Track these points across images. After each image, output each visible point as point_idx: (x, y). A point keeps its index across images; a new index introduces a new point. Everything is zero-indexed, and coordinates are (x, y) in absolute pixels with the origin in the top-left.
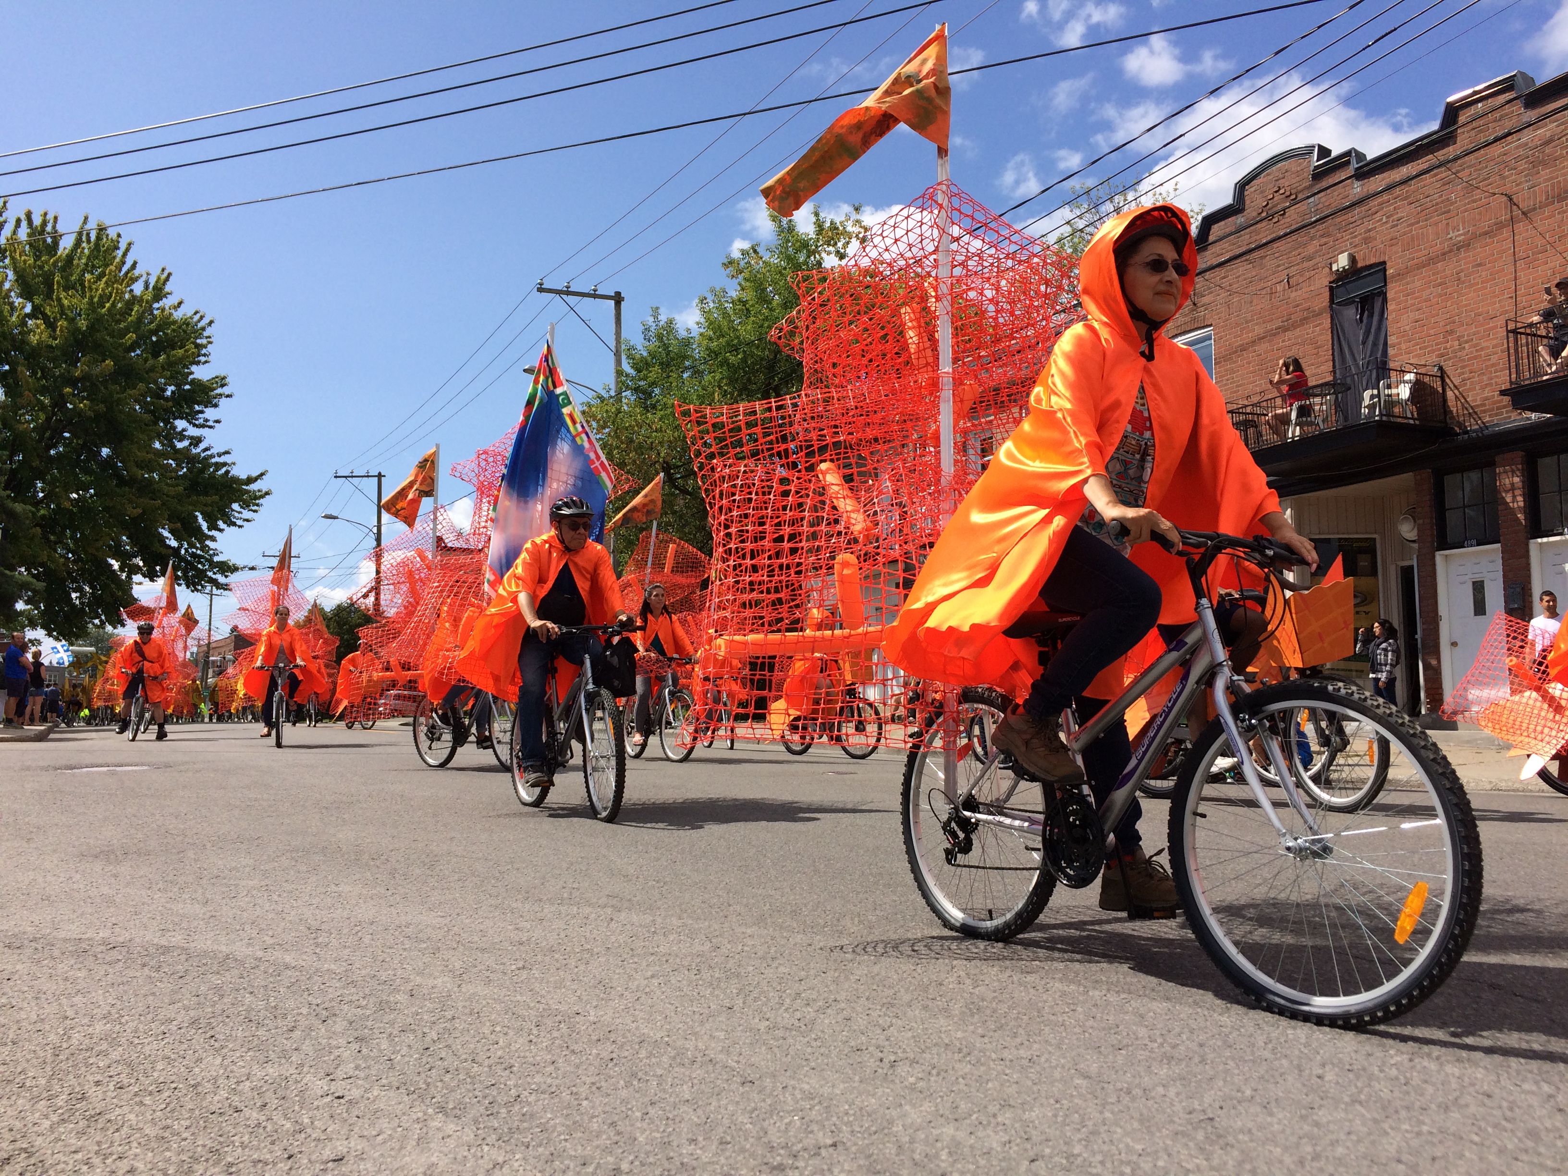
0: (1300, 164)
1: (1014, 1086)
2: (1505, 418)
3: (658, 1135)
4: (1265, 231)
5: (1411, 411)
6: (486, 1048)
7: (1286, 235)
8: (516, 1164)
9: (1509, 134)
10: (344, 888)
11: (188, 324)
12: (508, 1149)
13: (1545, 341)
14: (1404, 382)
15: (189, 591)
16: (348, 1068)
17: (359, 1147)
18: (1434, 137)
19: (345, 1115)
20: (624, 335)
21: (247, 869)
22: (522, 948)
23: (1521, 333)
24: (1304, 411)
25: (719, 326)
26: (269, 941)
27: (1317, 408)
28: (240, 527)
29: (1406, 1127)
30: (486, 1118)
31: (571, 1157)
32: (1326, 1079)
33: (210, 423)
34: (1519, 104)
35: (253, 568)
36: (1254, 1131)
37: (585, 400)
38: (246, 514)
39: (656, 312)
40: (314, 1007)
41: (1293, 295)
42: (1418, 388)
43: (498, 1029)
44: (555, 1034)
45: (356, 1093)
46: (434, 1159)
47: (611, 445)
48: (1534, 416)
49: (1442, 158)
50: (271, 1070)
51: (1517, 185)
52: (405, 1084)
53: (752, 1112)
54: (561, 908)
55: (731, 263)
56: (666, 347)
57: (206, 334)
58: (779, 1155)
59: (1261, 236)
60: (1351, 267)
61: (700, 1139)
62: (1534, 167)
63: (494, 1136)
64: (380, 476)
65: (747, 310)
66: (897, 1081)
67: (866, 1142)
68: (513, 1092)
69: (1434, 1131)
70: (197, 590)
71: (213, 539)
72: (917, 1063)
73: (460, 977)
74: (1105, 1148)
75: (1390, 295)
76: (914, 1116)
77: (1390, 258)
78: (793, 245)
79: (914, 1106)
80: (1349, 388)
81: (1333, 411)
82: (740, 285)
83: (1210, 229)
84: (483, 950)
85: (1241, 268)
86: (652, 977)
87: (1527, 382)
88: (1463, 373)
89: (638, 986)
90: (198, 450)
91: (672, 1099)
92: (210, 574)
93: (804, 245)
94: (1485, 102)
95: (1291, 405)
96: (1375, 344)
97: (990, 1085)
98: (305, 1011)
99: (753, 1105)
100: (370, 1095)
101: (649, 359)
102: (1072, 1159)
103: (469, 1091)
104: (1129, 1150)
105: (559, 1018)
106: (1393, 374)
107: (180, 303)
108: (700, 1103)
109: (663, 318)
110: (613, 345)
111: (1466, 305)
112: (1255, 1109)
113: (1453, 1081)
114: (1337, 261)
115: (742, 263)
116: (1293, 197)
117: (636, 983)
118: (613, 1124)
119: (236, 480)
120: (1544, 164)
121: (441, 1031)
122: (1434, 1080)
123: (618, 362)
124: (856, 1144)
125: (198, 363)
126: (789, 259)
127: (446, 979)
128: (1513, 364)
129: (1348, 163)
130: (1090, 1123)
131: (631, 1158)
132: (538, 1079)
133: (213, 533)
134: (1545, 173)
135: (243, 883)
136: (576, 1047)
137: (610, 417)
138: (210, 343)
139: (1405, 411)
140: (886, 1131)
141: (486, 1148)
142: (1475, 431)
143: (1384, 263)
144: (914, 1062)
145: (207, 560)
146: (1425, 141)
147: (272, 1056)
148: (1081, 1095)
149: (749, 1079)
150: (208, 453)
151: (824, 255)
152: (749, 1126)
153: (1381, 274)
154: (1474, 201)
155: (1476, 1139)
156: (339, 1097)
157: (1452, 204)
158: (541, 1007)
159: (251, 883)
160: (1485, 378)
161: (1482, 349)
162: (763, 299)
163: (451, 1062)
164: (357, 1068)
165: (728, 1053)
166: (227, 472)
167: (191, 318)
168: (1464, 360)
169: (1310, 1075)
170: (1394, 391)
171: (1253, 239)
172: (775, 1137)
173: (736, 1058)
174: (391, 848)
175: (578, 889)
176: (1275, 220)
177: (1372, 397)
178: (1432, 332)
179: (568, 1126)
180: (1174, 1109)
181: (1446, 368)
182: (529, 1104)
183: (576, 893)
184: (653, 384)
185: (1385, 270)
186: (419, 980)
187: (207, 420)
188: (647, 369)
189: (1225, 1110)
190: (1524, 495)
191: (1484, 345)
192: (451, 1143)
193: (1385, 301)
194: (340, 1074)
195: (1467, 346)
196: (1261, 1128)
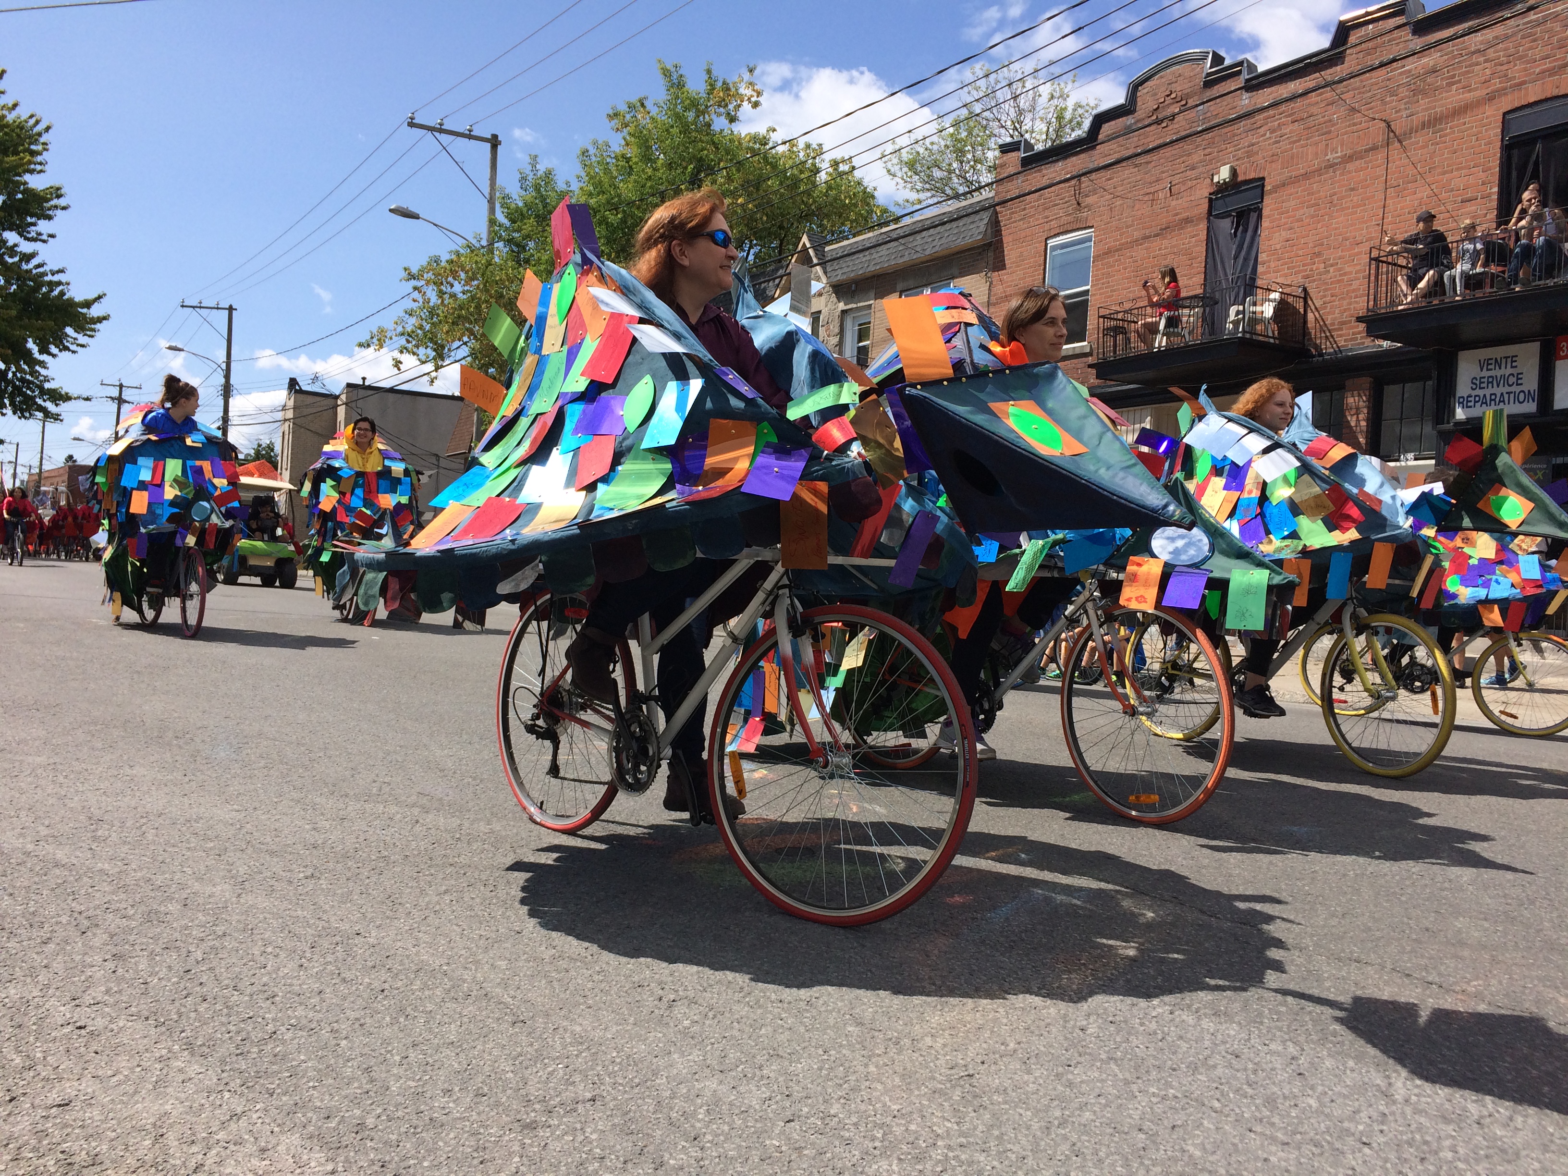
0: (1194, 69)
1: (787, 1033)
2: (1359, 344)
3: (413, 1084)
4: (1153, 137)
5: (1273, 330)
6: (251, 973)
7: (1172, 142)
8: (255, 1116)
9: (1394, 60)
10: (138, 771)
11: (22, 128)
12: (251, 1096)
13: (1405, 271)
14: (1269, 300)
15: (16, 417)
16: (98, 993)
17: (90, 1090)
18: (1323, 56)
19: (83, 1049)
20: (499, 181)
21: (37, 743)
22: (315, 851)
23: (1383, 262)
24: (1173, 322)
25: (600, 182)
26: (44, 831)
27: (1185, 319)
28: (74, 352)
29: (1153, 1090)
30: (234, 1058)
31: (316, 1109)
32: (1088, 1032)
33: (45, 237)
34: (1408, 29)
35: (87, 399)
36: (1009, 1091)
37: (454, 247)
38: (82, 339)
39: (534, 159)
40: (76, 915)
41: (1174, 203)
42: (1282, 308)
43: (269, 950)
44: (330, 958)
45: (100, 1023)
46: (168, 1107)
47: (480, 299)
48: (1386, 344)
49: (1329, 78)
50: (13, 991)
51: (1396, 112)
52: (155, 1014)
53: (515, 1059)
54: (367, 806)
55: (616, 115)
56: (543, 199)
57: (42, 140)
58: (534, 1110)
59: (1149, 140)
60: (1231, 180)
61: (457, 1089)
62: (1414, 95)
63: (238, 1081)
64: (231, 309)
65: (630, 167)
66: (672, 1024)
67: (626, 1096)
68: (270, 1028)
69: (1180, 1095)
70: (25, 418)
71: (43, 364)
72: (696, 1003)
73: (241, 885)
74: (863, 1107)
75: (1265, 212)
76: (681, 1064)
77: (1269, 174)
78: (682, 102)
79: (682, 1054)
80: (1217, 303)
81: (1200, 324)
82: (625, 139)
83: (1100, 128)
84: (272, 853)
85: (1126, 172)
86: (446, 892)
87: (1383, 311)
88: (1325, 296)
89: (428, 903)
90: (31, 266)
91: (436, 1041)
92: (39, 401)
93: (694, 104)
94: (1376, 24)
95: (1161, 315)
96: (1246, 259)
97: (763, 1031)
98: (64, 919)
99: (519, 1049)
100: (113, 1026)
101: (525, 210)
102: (827, 1120)
103: (223, 1024)
104: (886, 1109)
105: (338, 938)
106: (1259, 291)
107: (15, 106)
108: (465, 1046)
109: (542, 168)
110: (487, 191)
111: (1336, 229)
112: (1016, 1065)
113: (1207, 1037)
114: (1218, 173)
115: (628, 117)
116: (1184, 102)
117: (427, 899)
118: (368, 1070)
119: (71, 303)
120: (1424, 92)
121: (208, 950)
122: (1189, 1036)
123: (492, 210)
124: (615, 1099)
125: (32, 172)
126: (678, 116)
127: (227, 886)
128: (1372, 291)
129: (1240, 72)
130: (852, 1078)
131: (379, 1111)
132: (300, 1012)
133: (44, 357)
134: (1423, 102)
135: (30, 759)
136: (348, 975)
137: (479, 269)
138: (47, 150)
139: (1266, 329)
140: (649, 1083)
141: (227, 1095)
142: (1329, 354)
143: (1263, 179)
144: (693, 1002)
145: (37, 386)
146: (1314, 60)
147: (18, 973)
148: (850, 1045)
149: (522, 1018)
150: (41, 270)
151: (714, 117)
152: (510, 1075)
153: (1259, 190)
154: (1355, 124)
155: (1217, 1105)
156: (80, 1028)
157: (1333, 125)
158: (321, 924)
159: (38, 760)
160: (1345, 302)
161: (1345, 274)
162: (647, 158)
163: (211, 989)
164: (107, 992)
165: (506, 988)
166: (62, 293)
167: (26, 122)
168: (1327, 284)
169: (1074, 1027)
170: (1258, 309)
171: (1141, 143)
172: (534, 1090)
173: (512, 993)
174: (199, 724)
175: (389, 784)
176: (1164, 125)
177: (1238, 313)
178: (1301, 253)
179: (320, 1070)
180: (938, 1063)
181: (1310, 290)
182: (284, 1042)
183: (385, 789)
184: (528, 237)
185: (1263, 186)
186: (197, 886)
187: (40, 234)
188: (522, 221)
189: (986, 1066)
190: (1367, 420)
191: (1347, 269)
192: (191, 1087)
193: (1260, 217)
194: (87, 999)
195: (1331, 269)
196: (1016, 1088)
